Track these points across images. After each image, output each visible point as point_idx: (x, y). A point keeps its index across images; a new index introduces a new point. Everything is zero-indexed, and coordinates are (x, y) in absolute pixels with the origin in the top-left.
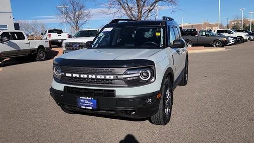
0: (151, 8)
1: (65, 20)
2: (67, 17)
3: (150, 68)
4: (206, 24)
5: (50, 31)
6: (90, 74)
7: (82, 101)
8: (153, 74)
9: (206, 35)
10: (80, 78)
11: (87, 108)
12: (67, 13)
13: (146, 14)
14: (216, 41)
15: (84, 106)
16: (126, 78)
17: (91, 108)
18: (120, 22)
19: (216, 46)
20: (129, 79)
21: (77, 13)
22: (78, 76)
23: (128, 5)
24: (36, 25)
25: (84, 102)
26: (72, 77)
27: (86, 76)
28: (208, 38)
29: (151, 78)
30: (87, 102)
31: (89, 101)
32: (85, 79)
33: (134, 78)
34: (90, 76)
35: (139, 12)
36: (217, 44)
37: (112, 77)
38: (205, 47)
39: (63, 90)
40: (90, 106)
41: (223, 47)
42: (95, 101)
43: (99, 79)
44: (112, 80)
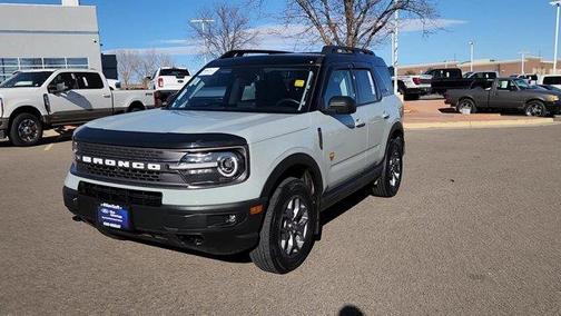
0: (379, 25)
1: (204, 49)
2: (210, 42)
3: (236, 152)
4: (532, 63)
5: (164, 72)
6: (121, 159)
7: (105, 211)
8: (244, 166)
9: (509, 87)
10: (104, 166)
11: (112, 225)
12: (210, 35)
13: (366, 37)
14: (532, 102)
15: (108, 221)
16: (186, 170)
17: (119, 227)
18: (245, 55)
19: (533, 114)
20: (193, 172)
21: (230, 36)
22: (100, 161)
23: (328, 17)
24: (152, 58)
25: (108, 215)
26: (92, 164)
27: (113, 163)
28: (513, 94)
29: (238, 174)
30: (112, 214)
31: (117, 212)
32: (112, 168)
33: (206, 171)
34: (121, 164)
35: (349, 34)
36: (535, 110)
37: (158, 167)
38: (502, 114)
39: (76, 188)
40: (117, 223)
41: (551, 115)
42: (125, 213)
43: (135, 170)
44: (158, 172)
